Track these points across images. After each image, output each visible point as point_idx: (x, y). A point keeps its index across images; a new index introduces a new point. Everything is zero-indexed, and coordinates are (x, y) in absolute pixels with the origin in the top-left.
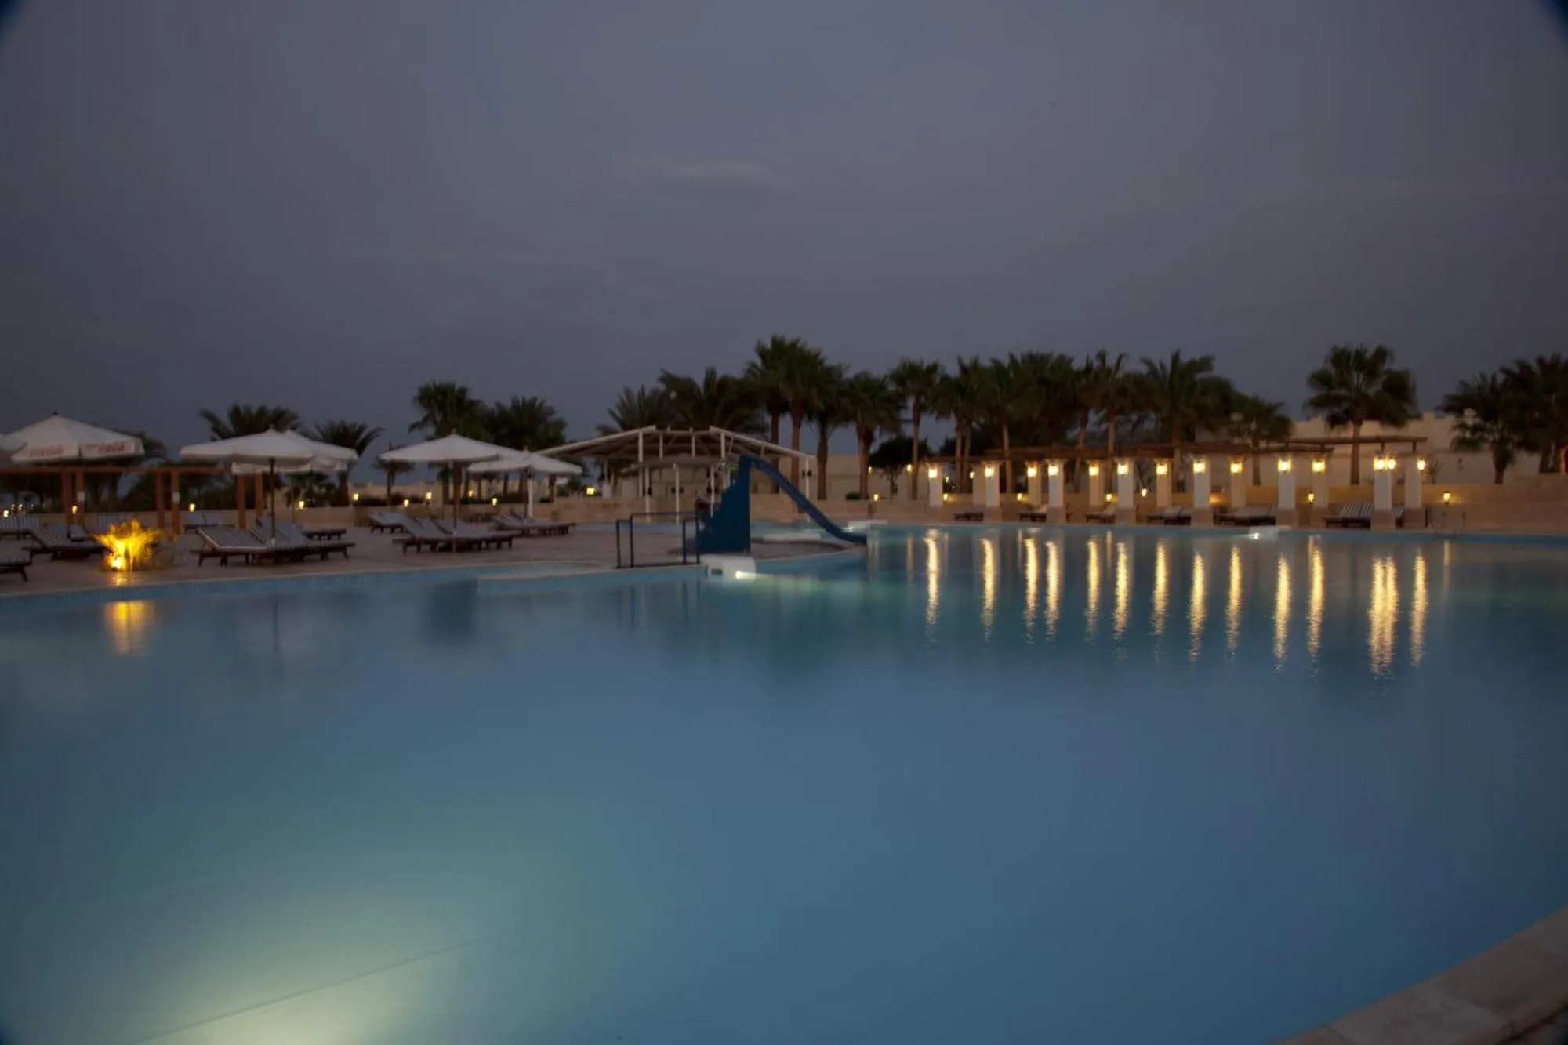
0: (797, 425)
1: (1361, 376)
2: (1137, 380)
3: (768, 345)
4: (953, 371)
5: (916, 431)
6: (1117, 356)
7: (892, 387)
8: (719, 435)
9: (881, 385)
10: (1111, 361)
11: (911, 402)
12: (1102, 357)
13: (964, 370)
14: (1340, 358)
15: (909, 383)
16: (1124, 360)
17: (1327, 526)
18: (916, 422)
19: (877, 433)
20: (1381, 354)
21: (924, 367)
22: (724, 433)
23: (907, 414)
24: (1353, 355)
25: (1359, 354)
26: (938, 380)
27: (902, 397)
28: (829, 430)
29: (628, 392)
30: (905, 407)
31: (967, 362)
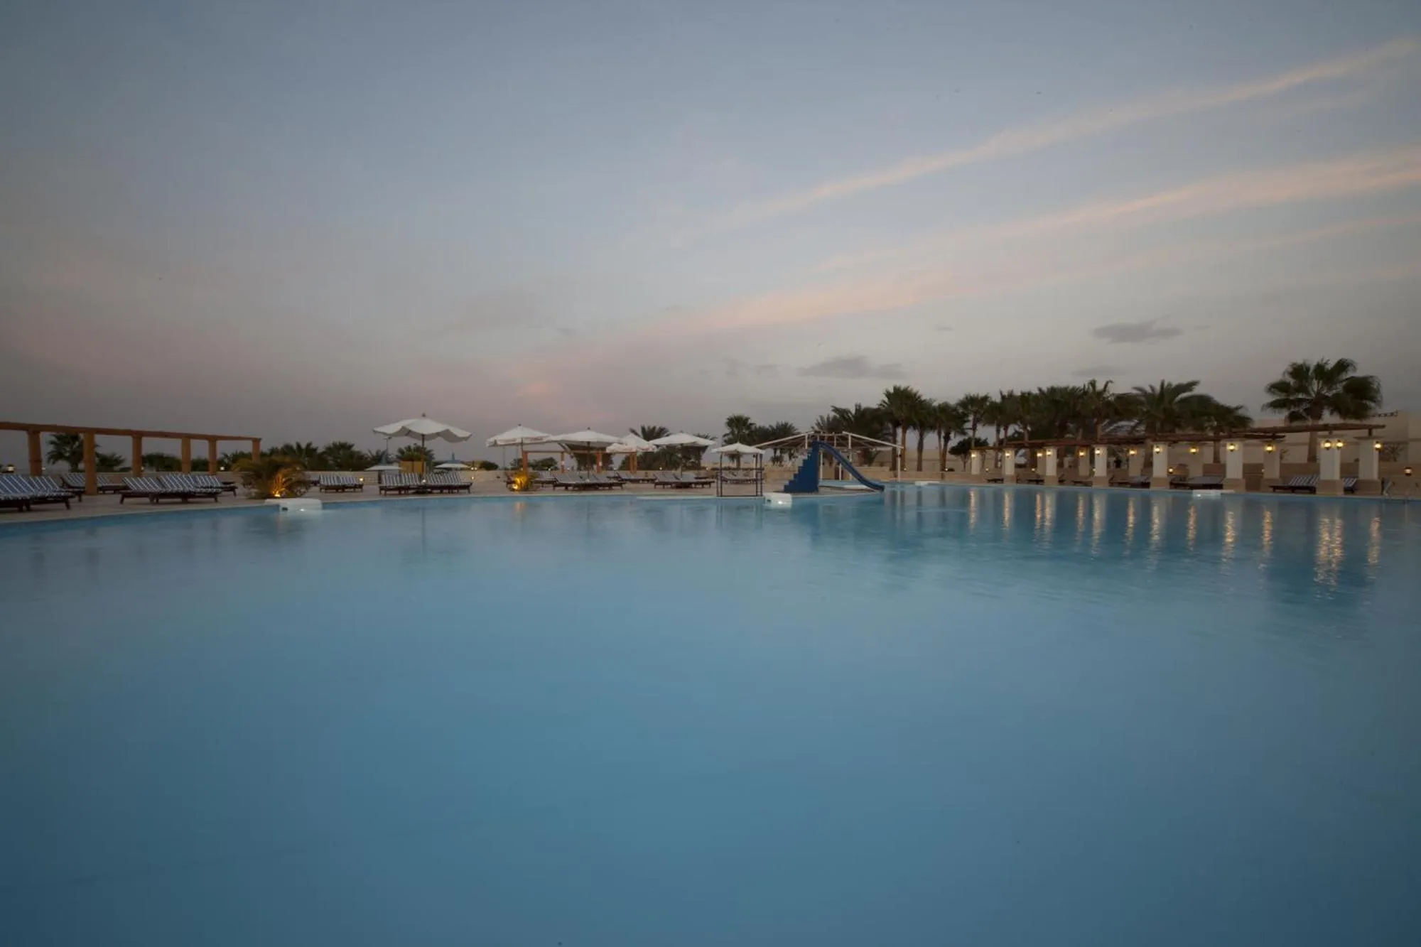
0: (904, 432)
1: (1321, 382)
2: (1121, 398)
3: (892, 391)
4: (998, 399)
5: (974, 434)
6: (1104, 383)
7: (961, 410)
8: (847, 435)
9: (955, 410)
10: (1100, 387)
11: (971, 418)
12: (1093, 384)
13: (1003, 397)
14: (1299, 372)
15: (970, 407)
16: (1110, 384)
17: (1274, 491)
18: (974, 428)
19: (952, 435)
20: (1342, 366)
21: (979, 398)
22: (850, 434)
23: (969, 425)
24: (1312, 369)
25: (1320, 368)
26: (988, 404)
27: (966, 415)
28: (925, 434)
29: (822, 418)
30: (968, 421)
31: (1005, 393)
